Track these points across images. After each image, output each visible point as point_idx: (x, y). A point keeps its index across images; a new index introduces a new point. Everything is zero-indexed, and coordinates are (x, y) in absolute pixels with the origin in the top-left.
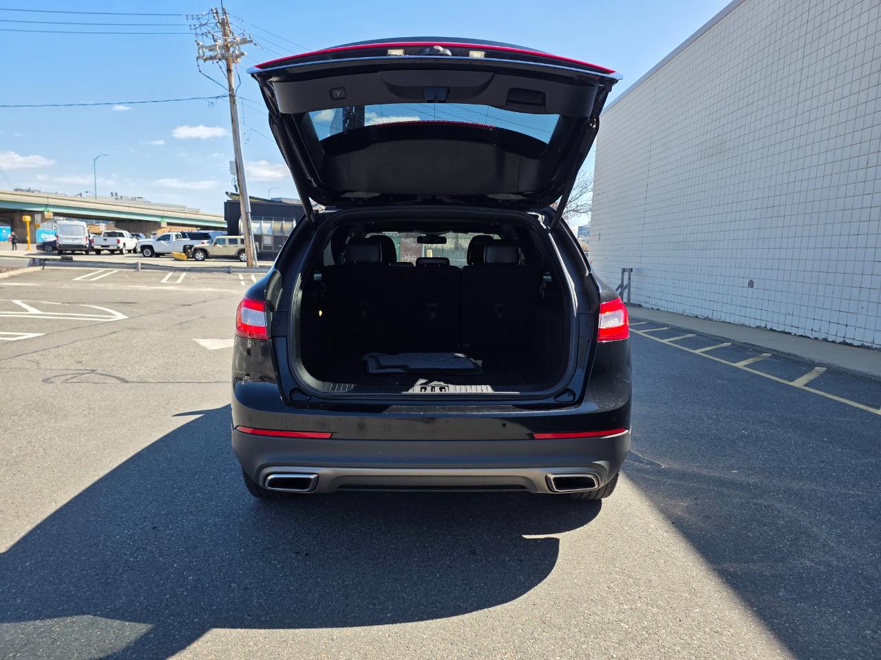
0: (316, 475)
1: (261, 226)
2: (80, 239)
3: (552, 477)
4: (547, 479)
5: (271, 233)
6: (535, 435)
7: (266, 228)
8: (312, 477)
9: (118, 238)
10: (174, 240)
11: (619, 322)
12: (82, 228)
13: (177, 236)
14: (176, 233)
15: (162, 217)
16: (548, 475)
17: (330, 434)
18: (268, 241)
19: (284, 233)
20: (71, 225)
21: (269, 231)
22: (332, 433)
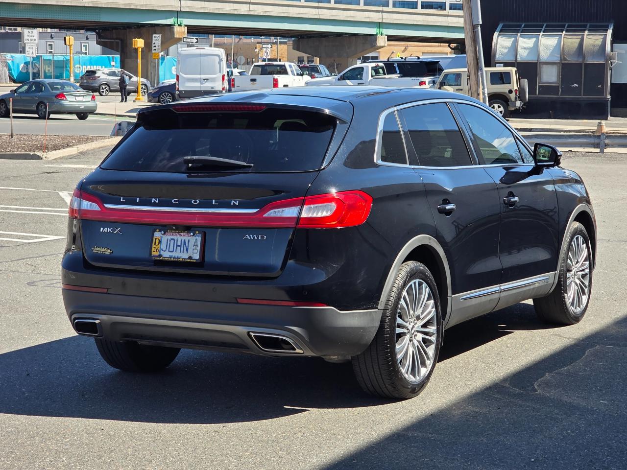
0: (99, 321)
1: (536, 44)
2: (213, 80)
3: (253, 334)
4: (249, 335)
5: (556, 58)
6: (238, 299)
7: (547, 47)
8: (97, 322)
9: (276, 76)
10: (370, 78)
12: (217, 59)
13: (376, 70)
14: (374, 65)
15: (380, 25)
16: (251, 333)
18: (549, 76)
19: (584, 57)
20: (201, 55)
21: (552, 54)
22: (108, 289)
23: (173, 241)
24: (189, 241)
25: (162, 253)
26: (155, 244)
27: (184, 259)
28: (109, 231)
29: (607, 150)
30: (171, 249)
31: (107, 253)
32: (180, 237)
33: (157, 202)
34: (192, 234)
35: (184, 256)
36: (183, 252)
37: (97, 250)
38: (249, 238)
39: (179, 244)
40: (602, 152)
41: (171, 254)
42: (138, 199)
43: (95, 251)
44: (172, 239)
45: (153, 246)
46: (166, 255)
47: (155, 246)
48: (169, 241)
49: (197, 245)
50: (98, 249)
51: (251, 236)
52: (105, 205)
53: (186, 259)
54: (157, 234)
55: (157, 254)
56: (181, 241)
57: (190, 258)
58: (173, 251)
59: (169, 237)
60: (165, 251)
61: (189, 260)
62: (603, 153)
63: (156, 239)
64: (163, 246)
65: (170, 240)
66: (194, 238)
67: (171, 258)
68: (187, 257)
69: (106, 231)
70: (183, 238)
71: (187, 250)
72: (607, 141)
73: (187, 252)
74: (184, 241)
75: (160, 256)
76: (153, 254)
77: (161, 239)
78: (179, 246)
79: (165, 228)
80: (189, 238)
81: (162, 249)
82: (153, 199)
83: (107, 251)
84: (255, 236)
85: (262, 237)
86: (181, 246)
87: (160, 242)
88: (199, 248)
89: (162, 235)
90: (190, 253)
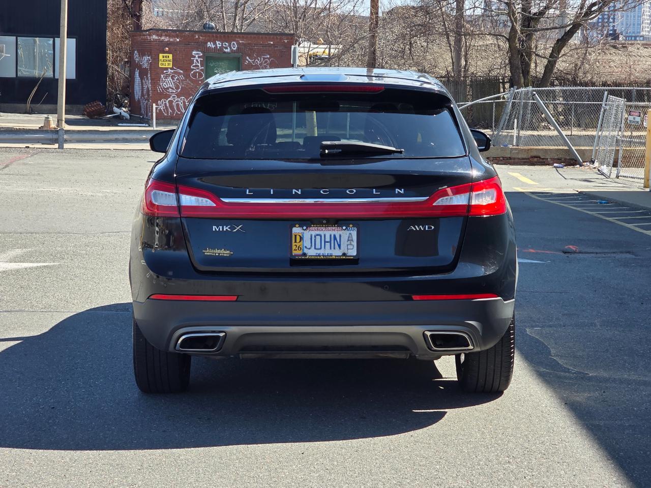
0: (224, 334)
3: (428, 333)
4: (424, 335)
6: (413, 296)
8: (222, 335)
11: (492, 199)
16: (426, 332)
17: (236, 297)
22: (238, 296)
23: (319, 237)
24: (340, 236)
25: (306, 251)
26: (296, 242)
27: (338, 256)
28: (225, 230)
29: (66, 146)
30: (318, 246)
31: (224, 255)
32: (328, 232)
33: (300, 193)
34: (344, 228)
35: (337, 253)
36: (334, 249)
37: (208, 252)
38: (414, 229)
39: (328, 239)
40: (61, 147)
41: (318, 252)
42: (272, 190)
43: (208, 254)
44: (318, 235)
45: (294, 244)
46: (312, 253)
47: (296, 244)
48: (313, 237)
49: (352, 240)
50: (211, 251)
51: (416, 226)
52: (221, 199)
53: (340, 256)
54: (296, 230)
55: (300, 252)
56: (331, 236)
57: (344, 254)
58: (321, 248)
59: (314, 233)
60: (309, 249)
61: (344, 257)
62: (63, 148)
63: (296, 236)
64: (307, 243)
65: (315, 236)
66: (348, 232)
67: (320, 256)
68: (341, 254)
69: (221, 230)
70: (333, 233)
71: (339, 246)
72: (65, 137)
73: (340, 249)
74: (335, 236)
75: (305, 254)
76: (294, 253)
77: (303, 235)
78: (328, 242)
79: (307, 222)
80: (341, 232)
81: (306, 247)
82: (294, 190)
83: (225, 253)
84: (421, 226)
85: (429, 228)
86: (330, 242)
87: (301, 238)
88: (355, 243)
89: (302, 231)
90: (344, 249)
